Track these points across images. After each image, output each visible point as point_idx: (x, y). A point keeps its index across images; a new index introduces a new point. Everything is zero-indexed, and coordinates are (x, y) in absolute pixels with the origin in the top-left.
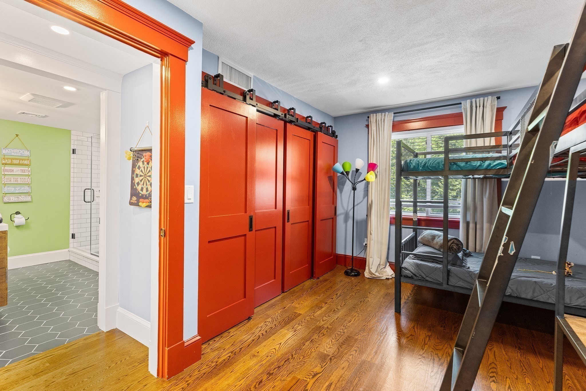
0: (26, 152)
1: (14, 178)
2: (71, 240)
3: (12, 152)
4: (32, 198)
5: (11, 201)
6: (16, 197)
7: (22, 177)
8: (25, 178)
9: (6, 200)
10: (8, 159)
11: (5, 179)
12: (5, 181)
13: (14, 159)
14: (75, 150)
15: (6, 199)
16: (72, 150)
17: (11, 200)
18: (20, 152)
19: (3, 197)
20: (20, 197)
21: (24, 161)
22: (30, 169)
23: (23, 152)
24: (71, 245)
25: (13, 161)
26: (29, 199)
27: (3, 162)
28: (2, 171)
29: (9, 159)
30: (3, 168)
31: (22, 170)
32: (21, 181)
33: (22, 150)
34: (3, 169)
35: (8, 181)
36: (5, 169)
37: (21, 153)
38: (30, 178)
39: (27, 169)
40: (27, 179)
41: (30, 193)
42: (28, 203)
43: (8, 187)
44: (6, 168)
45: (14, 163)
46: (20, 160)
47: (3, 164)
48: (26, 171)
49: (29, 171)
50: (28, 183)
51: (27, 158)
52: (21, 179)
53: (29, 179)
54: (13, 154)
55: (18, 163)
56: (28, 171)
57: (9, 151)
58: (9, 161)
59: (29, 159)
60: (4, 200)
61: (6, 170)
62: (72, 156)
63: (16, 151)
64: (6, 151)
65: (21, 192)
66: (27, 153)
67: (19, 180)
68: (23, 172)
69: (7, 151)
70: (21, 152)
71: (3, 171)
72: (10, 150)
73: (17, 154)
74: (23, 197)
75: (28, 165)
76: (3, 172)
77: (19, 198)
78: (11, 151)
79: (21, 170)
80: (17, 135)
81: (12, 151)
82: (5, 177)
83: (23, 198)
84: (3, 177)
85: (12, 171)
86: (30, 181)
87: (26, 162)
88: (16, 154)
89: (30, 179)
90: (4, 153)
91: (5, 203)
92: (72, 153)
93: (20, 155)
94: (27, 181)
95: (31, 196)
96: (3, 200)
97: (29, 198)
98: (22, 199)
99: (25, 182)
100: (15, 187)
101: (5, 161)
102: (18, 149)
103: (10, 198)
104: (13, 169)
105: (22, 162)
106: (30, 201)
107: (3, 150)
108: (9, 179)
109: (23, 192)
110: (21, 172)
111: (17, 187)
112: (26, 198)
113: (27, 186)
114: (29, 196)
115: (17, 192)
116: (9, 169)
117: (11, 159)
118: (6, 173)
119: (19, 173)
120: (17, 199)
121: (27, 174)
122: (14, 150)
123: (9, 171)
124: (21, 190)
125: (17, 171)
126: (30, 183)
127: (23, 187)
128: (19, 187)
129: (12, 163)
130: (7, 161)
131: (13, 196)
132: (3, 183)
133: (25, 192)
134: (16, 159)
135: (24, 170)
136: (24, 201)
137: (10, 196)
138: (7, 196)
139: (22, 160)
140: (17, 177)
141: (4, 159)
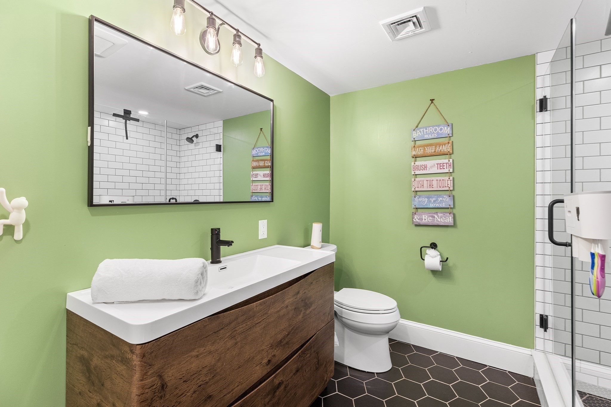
0: (446, 128)
1: (427, 181)
2: (539, 331)
3: (425, 133)
4: (454, 218)
5: (424, 222)
6: (430, 215)
7: (439, 178)
8: (443, 180)
9: (417, 220)
10: (419, 147)
11: (416, 183)
12: (416, 186)
13: (428, 145)
14: (544, 103)
15: (417, 218)
17: (423, 220)
18: (436, 130)
19: (413, 214)
20: (436, 216)
21: (442, 146)
22: (451, 160)
23: (441, 129)
25: (426, 149)
26: (449, 220)
27: (414, 153)
28: (412, 170)
29: (421, 146)
30: (413, 164)
31: (439, 165)
32: (438, 185)
33: (439, 126)
34: (413, 166)
35: (420, 186)
36: (416, 165)
37: (438, 133)
38: (451, 178)
39: (447, 161)
40: (446, 181)
41: (452, 208)
42: (449, 229)
43: (420, 196)
44: (417, 163)
45: (427, 152)
46: (437, 145)
48: (445, 165)
49: (451, 165)
50: (447, 189)
51: (447, 140)
52: (438, 181)
53: (449, 182)
54: (426, 137)
55: (433, 151)
56: (449, 166)
57: (420, 132)
58: (420, 150)
59: (451, 142)
61: (417, 168)
62: (540, 117)
63: (430, 130)
64: (416, 133)
65: (437, 205)
66: (447, 130)
67: (435, 183)
68: (441, 169)
70: (438, 129)
71: (413, 168)
72: (422, 130)
73: (432, 136)
74: (440, 215)
75: (449, 154)
76: (413, 171)
77: (434, 217)
78: (423, 131)
80: (432, 100)
81: (425, 131)
82: (416, 179)
83: (441, 218)
84: (413, 179)
85: (425, 167)
86: (452, 185)
87: (445, 149)
88: (430, 137)
89: (452, 181)
90: (414, 137)
91: (416, 225)
92: (538, 110)
93: (436, 136)
94: (446, 185)
95: (454, 215)
96: (413, 221)
97: (450, 217)
98: (439, 220)
99: (443, 187)
100: (428, 198)
101: (416, 150)
102: (433, 126)
103: (422, 217)
104: (426, 165)
105: (439, 149)
106: (451, 225)
107: (413, 133)
108: (421, 182)
109: (441, 206)
110: (438, 169)
111: (431, 198)
112: (444, 218)
113: (447, 195)
114: (450, 214)
115: (431, 206)
116: (420, 165)
117: (424, 146)
118: (417, 172)
119: (435, 170)
120: (431, 218)
121: (446, 171)
122: (428, 128)
123: (422, 168)
124: (437, 203)
125: (432, 167)
126: (452, 189)
127: (440, 196)
128: (435, 197)
129: (425, 152)
130: (419, 150)
131: (426, 213)
132: (413, 190)
133: (444, 206)
134: (431, 145)
135: (441, 165)
136: (442, 224)
137: (422, 213)
138: (418, 213)
139: (439, 145)
140: (431, 179)
141: (414, 149)
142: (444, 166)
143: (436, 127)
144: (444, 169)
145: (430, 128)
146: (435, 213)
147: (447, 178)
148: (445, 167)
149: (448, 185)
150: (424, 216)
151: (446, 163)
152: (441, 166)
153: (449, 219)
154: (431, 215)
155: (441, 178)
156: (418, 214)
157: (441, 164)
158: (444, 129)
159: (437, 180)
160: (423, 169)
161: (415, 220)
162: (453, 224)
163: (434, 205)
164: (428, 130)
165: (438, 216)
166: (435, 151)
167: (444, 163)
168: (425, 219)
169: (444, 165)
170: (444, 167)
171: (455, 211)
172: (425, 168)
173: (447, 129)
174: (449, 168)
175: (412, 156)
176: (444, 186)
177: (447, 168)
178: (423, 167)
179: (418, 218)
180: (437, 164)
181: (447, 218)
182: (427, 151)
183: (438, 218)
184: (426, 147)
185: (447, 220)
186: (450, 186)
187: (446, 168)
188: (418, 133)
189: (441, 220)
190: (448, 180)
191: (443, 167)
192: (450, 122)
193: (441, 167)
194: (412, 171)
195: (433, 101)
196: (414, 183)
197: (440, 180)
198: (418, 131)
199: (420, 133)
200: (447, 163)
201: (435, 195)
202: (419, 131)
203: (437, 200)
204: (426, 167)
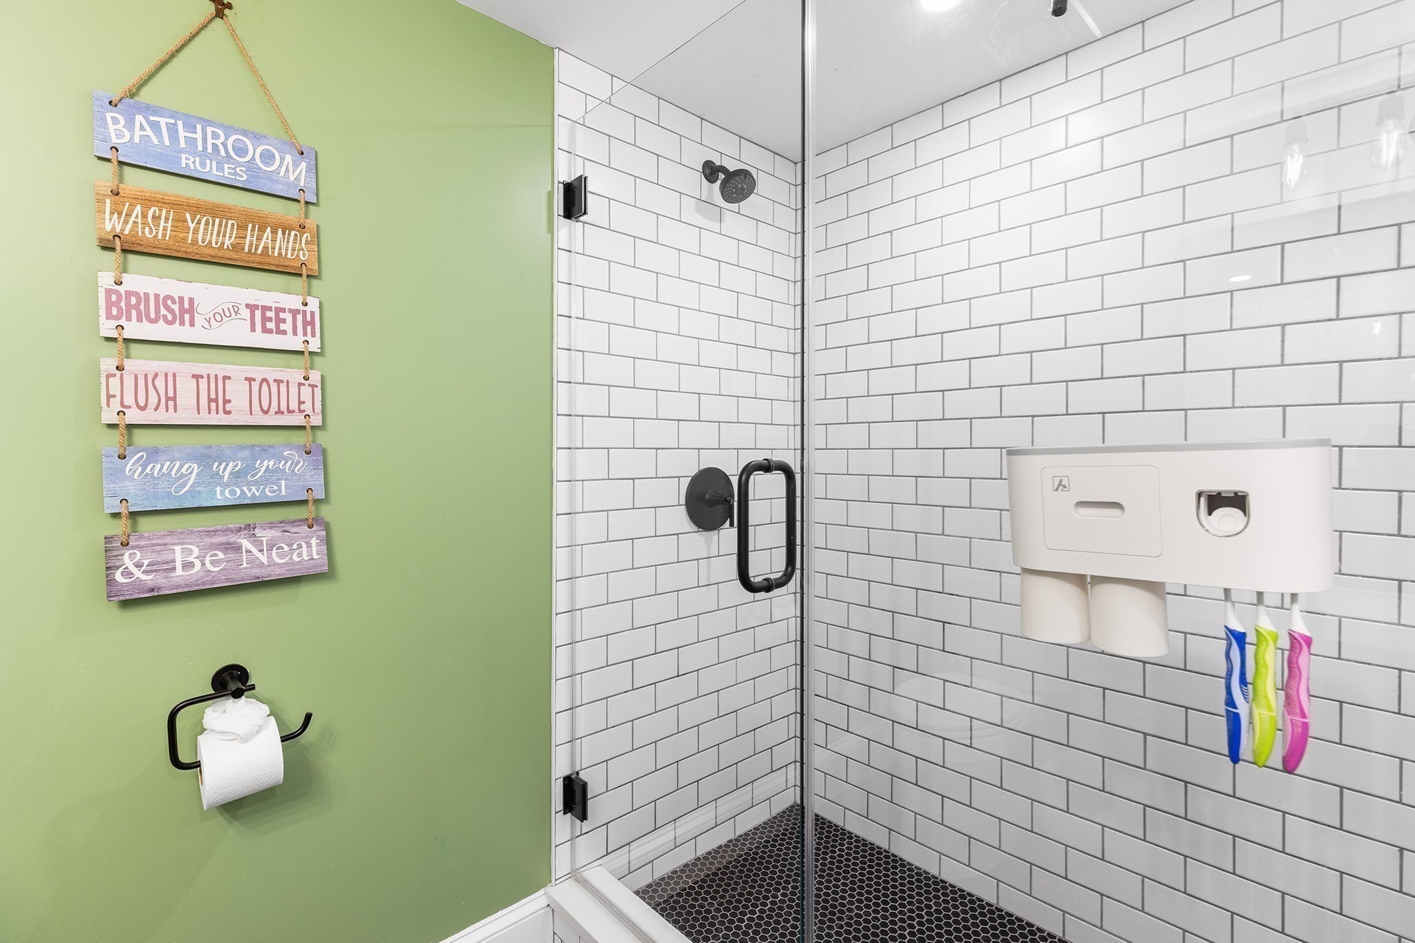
0: (288, 158)
1: (197, 377)
2: (562, 824)
3: (183, 145)
4: (328, 542)
5: (180, 577)
6: (216, 540)
7: (259, 372)
8: (278, 382)
9: (138, 573)
10: (146, 201)
11: (129, 382)
12: (129, 400)
13: (198, 209)
15: (138, 566)
16: (561, 186)
17: (179, 571)
18: (240, 151)
19: (112, 548)
20: (246, 544)
21: (274, 232)
22: (313, 304)
23: (267, 157)
24: (561, 861)
25: (192, 226)
26: (308, 553)
27: (112, 224)
28: (102, 312)
29: (158, 203)
30: (106, 279)
31: (258, 313)
32: (255, 403)
33: (257, 138)
34: (109, 292)
35: (153, 400)
36: (129, 294)
37: (251, 166)
38: (315, 377)
39: (294, 302)
40: (294, 390)
41: (317, 502)
42: (305, 592)
43: (154, 454)
44: (132, 282)
45: (195, 242)
46: (245, 220)
47: (107, 247)
48: (288, 316)
49: (312, 323)
50: (297, 420)
51: (292, 213)
52: (254, 386)
53: (306, 392)
54: (188, 163)
55: (227, 242)
56: (305, 323)
57: (155, 127)
58: (156, 218)
59: (311, 223)
60: (118, 576)
61: (138, 305)
63: (210, 141)
64: (130, 124)
65: (252, 493)
66: (293, 171)
67: (237, 393)
68: (266, 330)
69: (138, 132)
70: (254, 152)
71: (111, 303)
72: (163, 121)
73: (220, 169)
74: (265, 535)
75: (304, 272)
76: (109, 316)
77: (238, 548)
78: (172, 130)
79: (252, 308)
80: (221, 8)
81: (182, 134)
82: (127, 363)
83: (270, 549)
84: (108, 364)
85: (183, 311)
86: (318, 405)
87: (285, 247)
88: (210, 170)
89: (318, 391)
90: (115, 141)
91: (127, 604)
92: (562, 212)
93: (242, 179)
94: (294, 405)
95: (327, 527)
96: (110, 581)
97: (314, 541)
98: (264, 559)
99: (279, 412)
100: (205, 458)
101: (128, 215)
102: (229, 130)
103: (166, 556)
104: (191, 300)
105: (259, 239)
106: (318, 570)
107: (109, 115)
108: (160, 383)
109: (270, 495)
110: (253, 329)
111: (221, 458)
112: (286, 548)
113: (298, 448)
114: (310, 527)
115: (221, 496)
116: (157, 296)
117: (178, 206)
118: (134, 329)
119: (238, 332)
120: (221, 555)
121: (295, 343)
122: (199, 127)
123: (163, 311)
124: (249, 484)
125: (221, 316)
126: (316, 420)
127: (265, 450)
128: (241, 454)
129: (185, 239)
130: (144, 216)
131: (191, 532)
132: (109, 416)
133: (284, 494)
134: (215, 211)
135: (270, 314)
136: (277, 573)
137: (171, 533)
138: (142, 537)
139: (262, 224)
140: (220, 370)
141: (113, 203)
142: (284, 321)
143: (245, 135)
144: (284, 332)
145: (209, 130)
146: (240, 530)
147: (296, 375)
148: (287, 327)
149: (303, 407)
150: (178, 549)
151: (290, 311)
152: (270, 319)
153: (309, 546)
154: (223, 539)
155: (272, 374)
156: (143, 543)
157: (270, 309)
158: (282, 159)
159: (250, 380)
160: (170, 317)
161: (127, 573)
162: (326, 568)
163: (233, 492)
164: (199, 136)
165: (257, 542)
166: (237, 247)
167: (283, 310)
168: (187, 565)
169: (282, 315)
170: (282, 326)
171: (326, 512)
172: (187, 317)
173: (296, 165)
174: (305, 334)
175: (101, 240)
176: (283, 407)
177: (295, 333)
178: (176, 307)
179: (146, 562)
180: (248, 306)
181: (300, 547)
182: (196, 231)
183: (255, 551)
184: (188, 215)
185: (300, 555)
186: (307, 407)
187: (290, 331)
188: (142, 128)
189: (270, 557)
190: (300, 384)
191: (277, 326)
192: (304, 141)
193: (271, 325)
194: (103, 319)
195: (227, 11)
196: (114, 381)
197: (264, 380)
198: (139, 118)
199: (149, 132)
200: (294, 313)
201: (241, 448)
202: (146, 119)
203: (250, 469)
204: (191, 311)
